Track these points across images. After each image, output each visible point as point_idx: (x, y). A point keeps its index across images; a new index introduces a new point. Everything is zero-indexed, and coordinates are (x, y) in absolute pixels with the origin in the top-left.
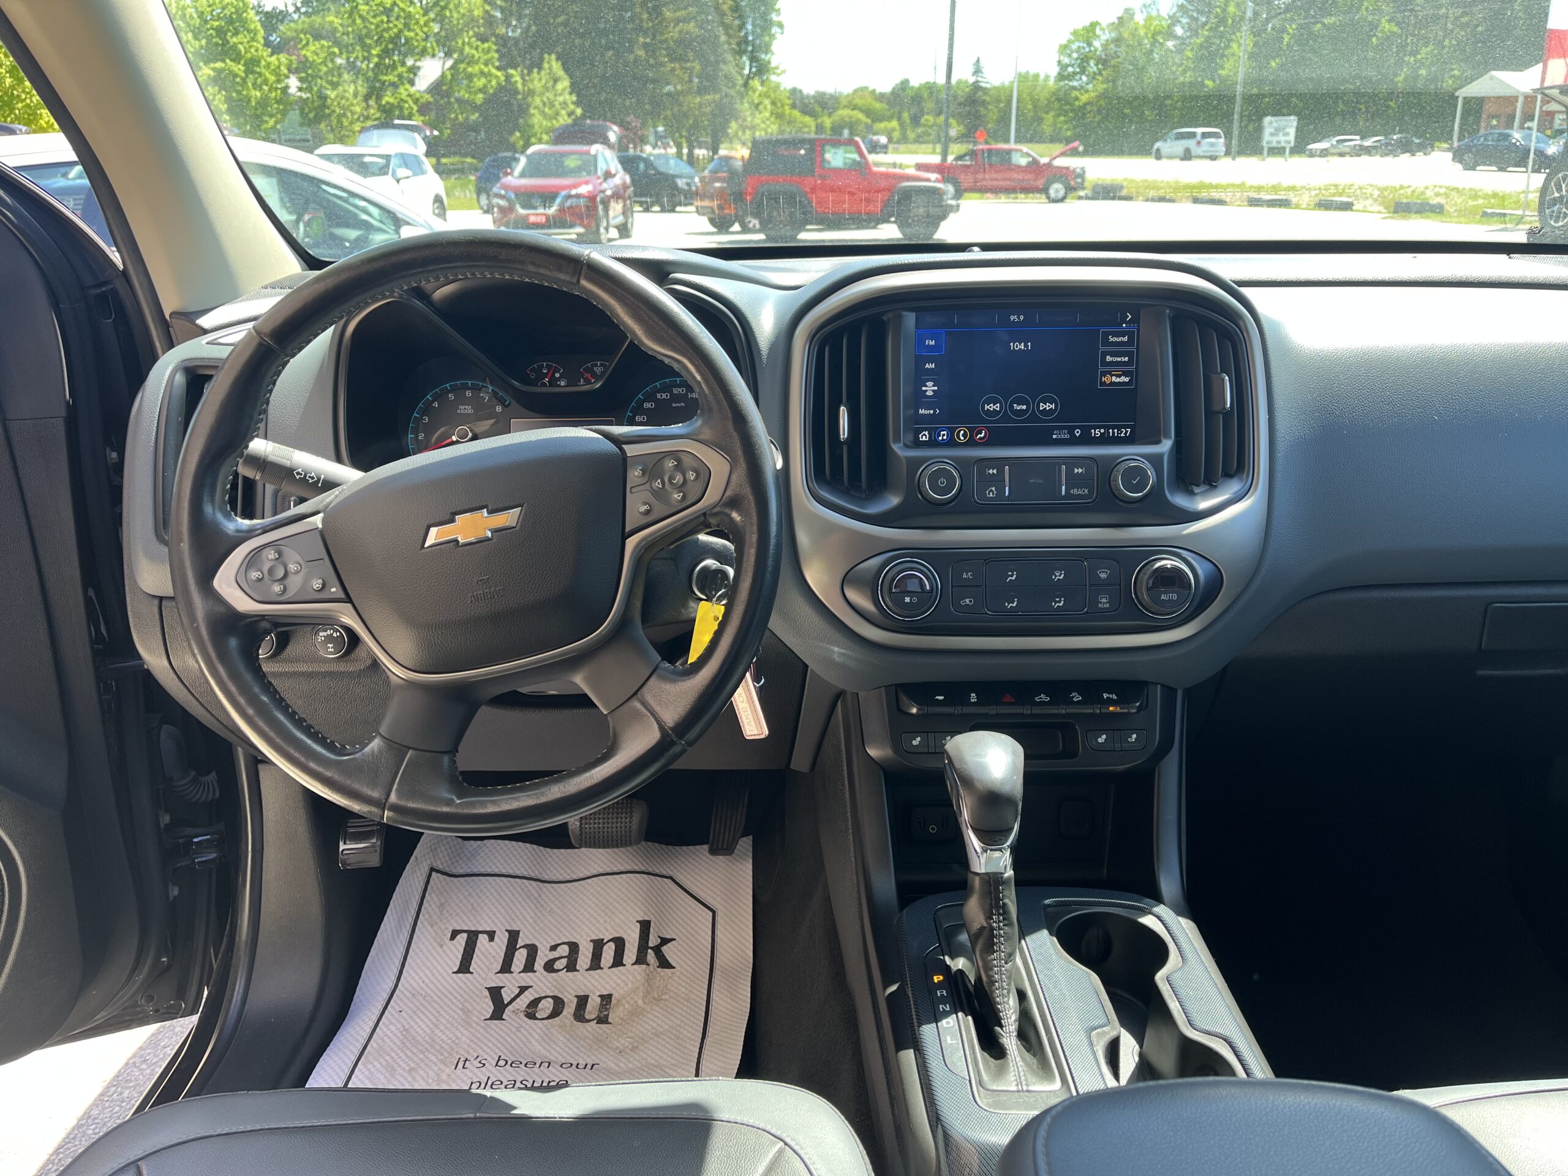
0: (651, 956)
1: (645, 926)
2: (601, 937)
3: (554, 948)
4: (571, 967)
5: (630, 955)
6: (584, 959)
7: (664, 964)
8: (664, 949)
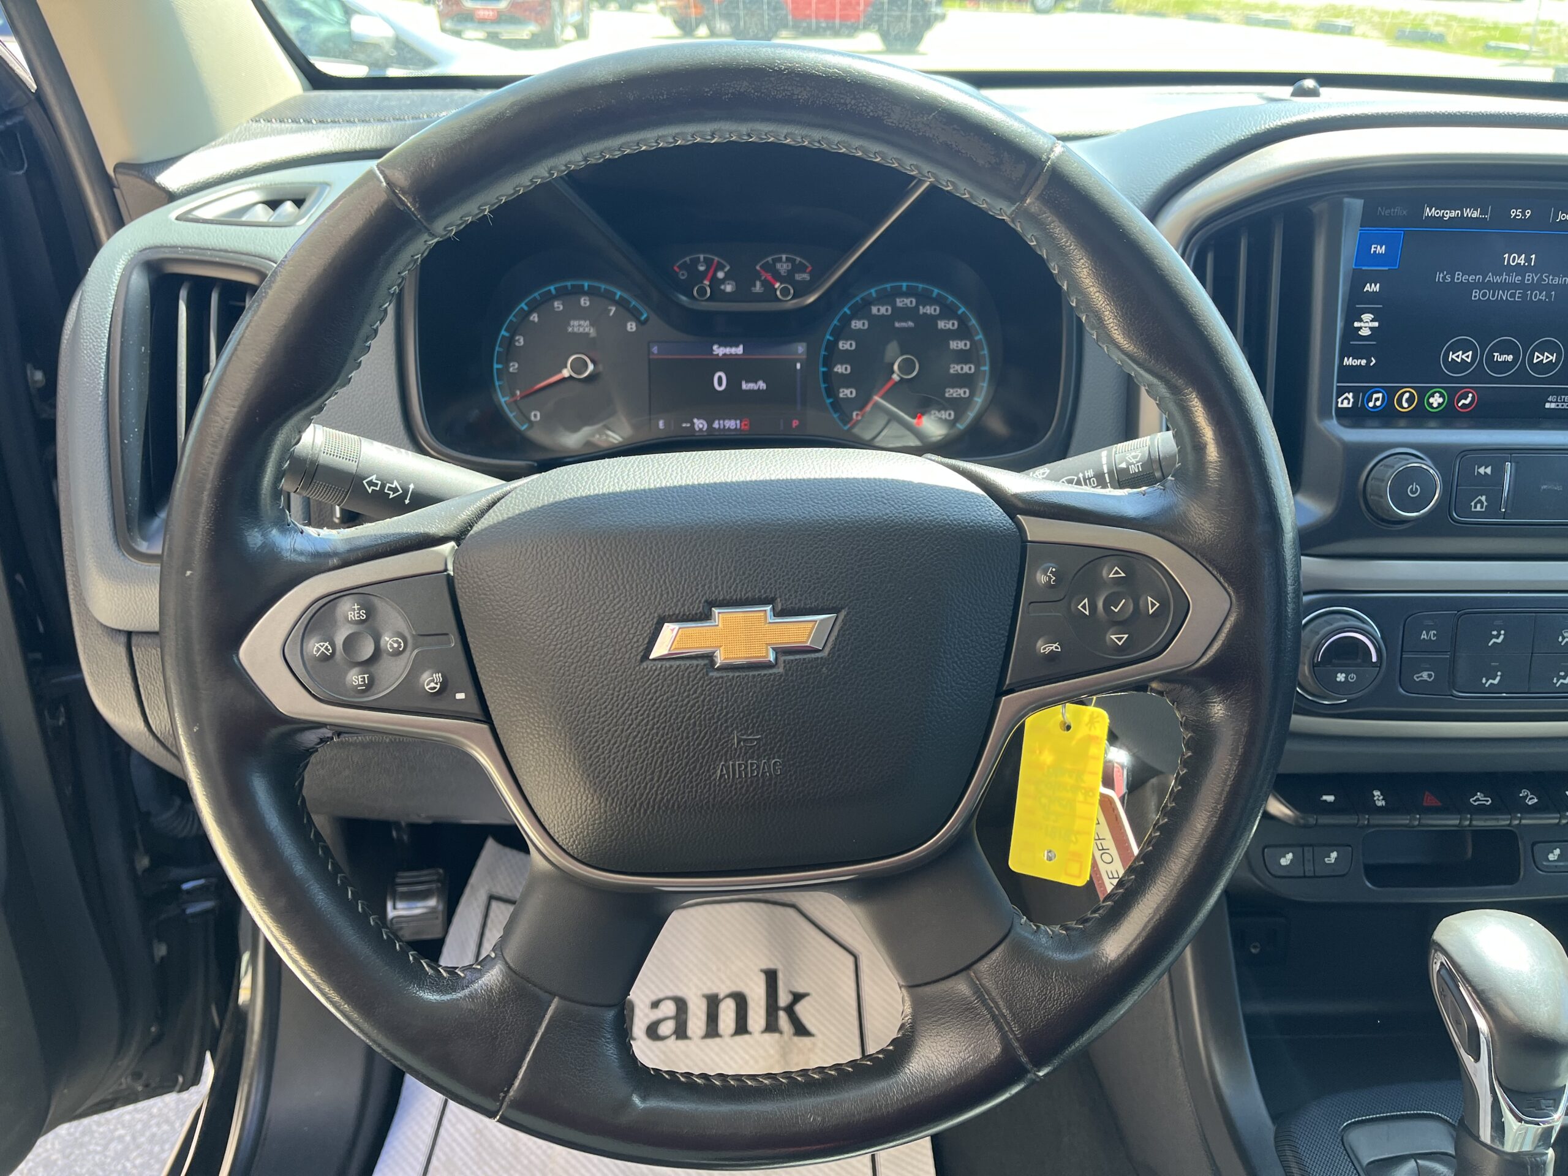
0: (783, 1019)
1: (771, 977)
2: (714, 990)
3: (655, 1005)
4: (681, 1032)
5: (757, 1017)
6: (697, 1022)
7: (801, 1030)
8: (799, 1008)
